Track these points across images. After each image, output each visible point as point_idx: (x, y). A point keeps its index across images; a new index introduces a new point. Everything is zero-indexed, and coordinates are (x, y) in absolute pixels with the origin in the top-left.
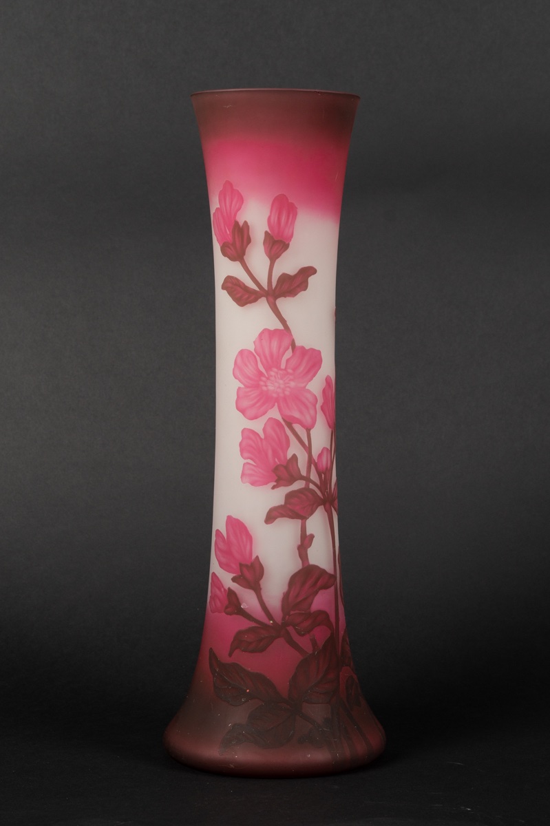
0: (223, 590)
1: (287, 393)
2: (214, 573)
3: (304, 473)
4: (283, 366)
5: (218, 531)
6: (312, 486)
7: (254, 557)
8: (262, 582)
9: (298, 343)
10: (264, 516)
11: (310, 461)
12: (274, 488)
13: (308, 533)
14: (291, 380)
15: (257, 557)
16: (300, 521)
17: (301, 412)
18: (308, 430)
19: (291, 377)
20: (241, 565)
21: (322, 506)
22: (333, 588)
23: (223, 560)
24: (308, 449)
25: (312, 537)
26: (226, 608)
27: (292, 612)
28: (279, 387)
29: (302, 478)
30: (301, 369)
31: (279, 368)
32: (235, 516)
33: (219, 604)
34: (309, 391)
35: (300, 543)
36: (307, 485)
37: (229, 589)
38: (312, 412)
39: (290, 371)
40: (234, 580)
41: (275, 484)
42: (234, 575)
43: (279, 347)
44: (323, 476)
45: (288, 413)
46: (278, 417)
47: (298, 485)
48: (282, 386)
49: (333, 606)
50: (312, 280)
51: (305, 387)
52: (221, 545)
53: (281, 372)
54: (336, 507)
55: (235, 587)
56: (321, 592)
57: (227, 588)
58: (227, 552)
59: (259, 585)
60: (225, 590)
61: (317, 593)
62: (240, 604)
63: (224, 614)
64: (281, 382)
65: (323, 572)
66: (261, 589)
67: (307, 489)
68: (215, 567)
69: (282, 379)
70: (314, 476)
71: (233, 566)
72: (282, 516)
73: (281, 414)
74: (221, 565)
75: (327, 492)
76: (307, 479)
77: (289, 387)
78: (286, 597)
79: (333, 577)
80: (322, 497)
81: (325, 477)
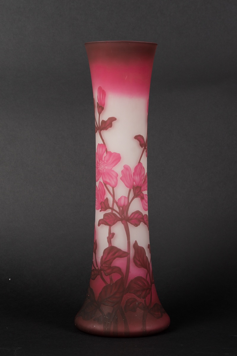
1: (105, 171)
3: (111, 206)
4: (103, 160)
6: (114, 212)
9: (108, 150)
10: (98, 223)
11: (114, 200)
12: (100, 211)
13: (112, 232)
14: (105, 166)
16: (108, 226)
17: (110, 180)
18: (113, 188)
19: (106, 164)
24: (113, 196)
25: (114, 234)
27: (104, 265)
28: (102, 169)
29: (110, 208)
30: (110, 161)
31: (102, 161)
34: (113, 171)
35: (108, 236)
36: (112, 211)
38: (115, 180)
39: (105, 162)
41: (100, 209)
43: (102, 151)
45: (105, 180)
46: (102, 181)
47: (109, 211)
48: (103, 168)
50: (114, 123)
51: (112, 169)
53: (103, 162)
61: (115, 258)
64: (103, 166)
65: (119, 250)
67: (112, 213)
69: (103, 165)
70: (116, 208)
72: (102, 223)
76: (112, 209)
77: (105, 169)
78: (102, 258)
80: (120, 217)
81: (122, 209)
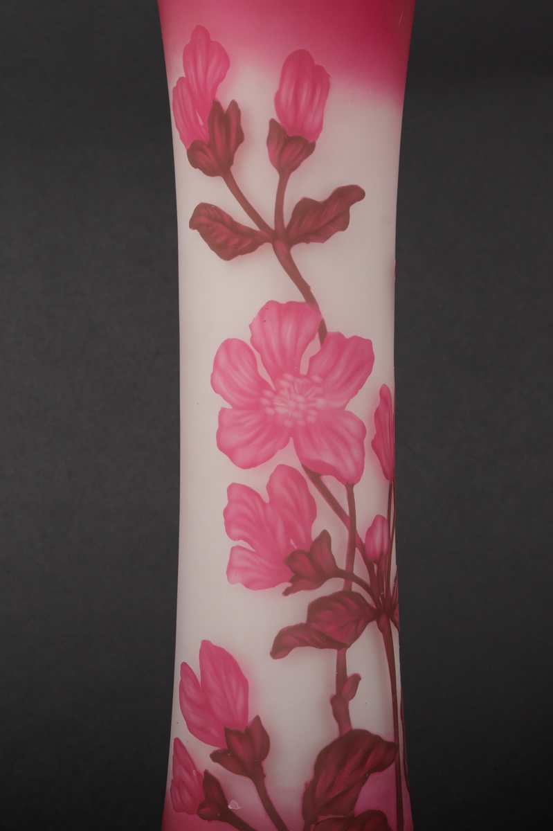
0: (194, 773)
1: (311, 419)
2: (177, 740)
3: (342, 564)
4: (304, 370)
5: (184, 665)
6: (356, 588)
7: (251, 718)
8: (266, 764)
9: (331, 328)
10: (269, 644)
11: (354, 541)
12: (286, 593)
13: (350, 673)
14: (318, 395)
15: (257, 719)
16: (334, 653)
17: (337, 454)
18: (350, 486)
19: (319, 390)
20: (228, 732)
21: (374, 623)
22: (392, 768)
23: (195, 719)
24: (349, 520)
25: (356, 679)
26: (202, 806)
27: (321, 818)
28: (297, 409)
29: (338, 573)
30: (337, 374)
31: (296, 374)
32: (215, 642)
33: (187, 797)
34: (351, 416)
35: (334, 692)
36: (348, 586)
37: (206, 772)
38: (356, 452)
39: (317, 379)
40: (215, 757)
41: (289, 585)
42: (215, 748)
43: (297, 335)
44: (376, 567)
45: (313, 455)
46: (296, 464)
47: (331, 587)
48: (302, 407)
49: (393, 800)
50: (356, 210)
51: (344, 407)
52: (191, 692)
53: (299, 381)
54: (397, 619)
55: (216, 769)
56: (373, 778)
57: (202, 771)
58: (201, 707)
59: (262, 769)
60: (198, 773)
61: (365, 779)
62: (226, 803)
63: (196, 817)
64: (300, 399)
65: (376, 740)
66: (264, 776)
67: (347, 594)
68: (180, 729)
69: (301, 393)
70: (360, 570)
71: (214, 732)
72: (303, 643)
73: (301, 458)
74: (192, 727)
75: (382, 597)
76: (348, 576)
77: (314, 408)
78: (310, 790)
79: (393, 746)
80: (374, 606)
81: (378, 567)
